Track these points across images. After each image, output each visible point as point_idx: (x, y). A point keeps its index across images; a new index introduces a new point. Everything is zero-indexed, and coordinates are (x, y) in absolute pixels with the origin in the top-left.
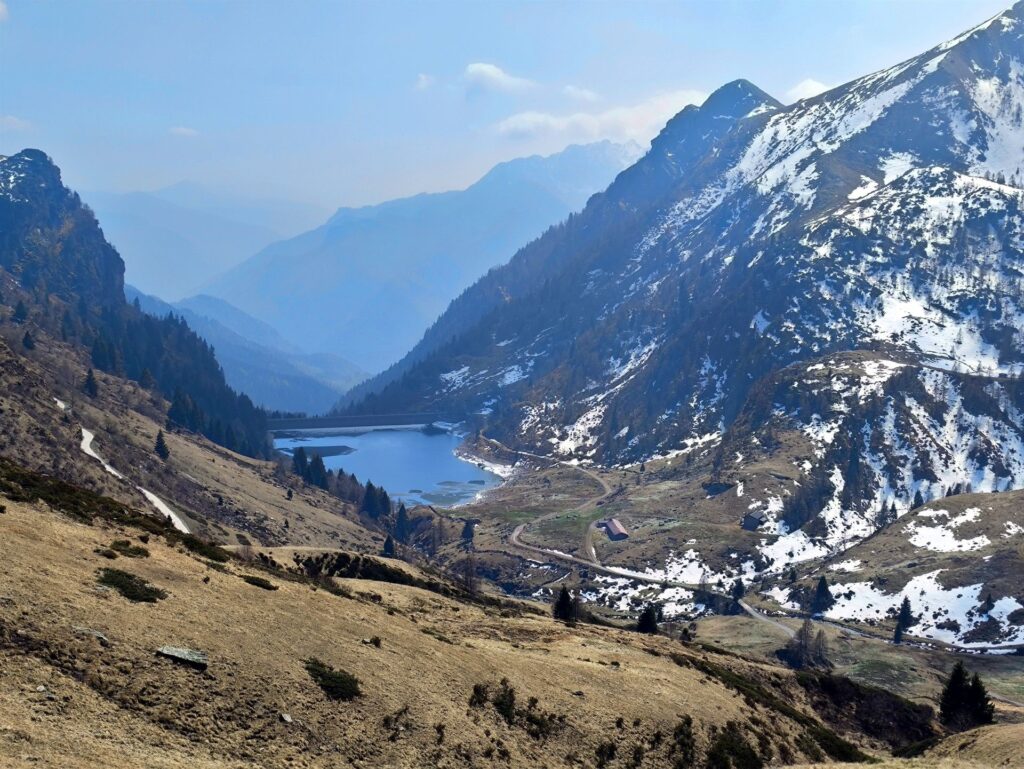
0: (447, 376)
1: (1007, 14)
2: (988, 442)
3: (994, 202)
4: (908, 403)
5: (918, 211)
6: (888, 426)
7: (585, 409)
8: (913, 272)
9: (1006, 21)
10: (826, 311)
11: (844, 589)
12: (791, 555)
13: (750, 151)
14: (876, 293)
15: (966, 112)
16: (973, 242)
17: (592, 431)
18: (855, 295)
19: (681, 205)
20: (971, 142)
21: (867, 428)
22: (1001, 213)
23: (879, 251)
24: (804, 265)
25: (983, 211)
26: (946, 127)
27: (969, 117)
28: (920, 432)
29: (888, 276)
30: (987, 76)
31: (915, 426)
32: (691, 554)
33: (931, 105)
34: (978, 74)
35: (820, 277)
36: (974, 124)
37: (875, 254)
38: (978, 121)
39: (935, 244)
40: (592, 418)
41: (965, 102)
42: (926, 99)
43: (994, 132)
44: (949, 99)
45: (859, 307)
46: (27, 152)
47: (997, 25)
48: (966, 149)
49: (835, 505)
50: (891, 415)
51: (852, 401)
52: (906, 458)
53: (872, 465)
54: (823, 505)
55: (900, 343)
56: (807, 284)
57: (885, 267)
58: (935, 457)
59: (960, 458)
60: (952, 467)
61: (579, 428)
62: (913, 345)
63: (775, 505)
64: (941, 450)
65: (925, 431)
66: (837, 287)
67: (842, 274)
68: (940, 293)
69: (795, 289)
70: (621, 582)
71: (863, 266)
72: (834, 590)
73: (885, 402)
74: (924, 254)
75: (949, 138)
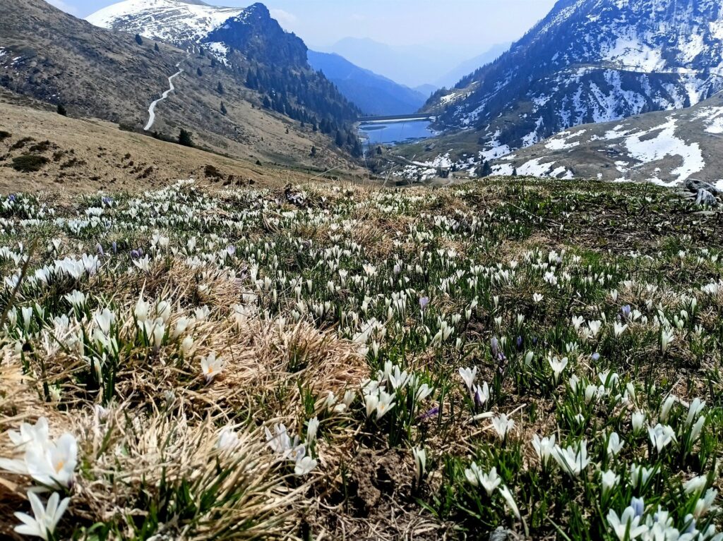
0: (444, 98)
2: (626, 103)
4: (591, 86)
6: (576, 98)
7: (480, 104)
8: (638, 26)
10: (585, 49)
11: (497, 167)
12: (496, 155)
14: (615, 37)
16: (678, 9)
17: (478, 114)
18: (603, 39)
19: (564, 11)
21: (565, 99)
23: (623, 16)
24: (581, 26)
28: (592, 100)
29: (624, 29)
31: (590, 97)
32: (447, 155)
35: (587, 32)
37: (621, 19)
39: (656, 11)
40: (480, 109)
45: (603, 45)
46: (256, 4)
49: (533, 134)
50: (580, 91)
51: (562, 86)
52: (581, 112)
53: (563, 116)
54: (528, 133)
55: (614, 61)
56: (580, 35)
57: (624, 24)
58: (596, 111)
59: (609, 111)
60: (603, 115)
61: (474, 113)
62: (621, 62)
63: (497, 134)
64: (601, 107)
65: (595, 99)
66: (595, 36)
67: (599, 29)
68: (649, 35)
69: (573, 39)
70: (413, 167)
71: (612, 25)
72: (493, 167)
73: (578, 85)
74: (649, 17)
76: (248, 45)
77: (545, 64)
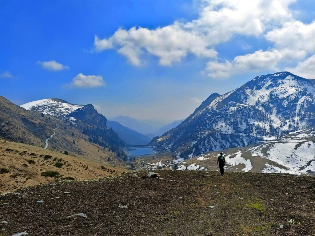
1: (254, 79)
2: (223, 144)
3: (242, 107)
4: (211, 138)
5: (229, 109)
6: (206, 142)
7: (172, 143)
8: (224, 119)
9: (254, 80)
10: (207, 125)
11: (180, 166)
12: (179, 162)
13: (212, 103)
14: (217, 122)
15: (244, 94)
16: (237, 114)
17: (171, 146)
18: (213, 122)
19: (199, 112)
20: (244, 99)
21: (202, 142)
22: (242, 109)
23: (219, 115)
24: (205, 118)
25: (239, 109)
26: (240, 97)
27: (244, 95)
29: (220, 119)
30: (249, 89)
31: (211, 142)
32: (161, 161)
33: (238, 93)
34: (248, 88)
35: (207, 120)
36: (245, 96)
37: (219, 116)
38: (246, 96)
39: (230, 114)
40: (172, 144)
41: (244, 92)
42: (237, 92)
43: (249, 97)
44: (241, 92)
45: (213, 124)
46: (89, 104)
47: (252, 80)
48: (243, 100)
49: (192, 154)
51: (201, 138)
52: (208, 147)
53: (202, 148)
54: (190, 154)
55: (218, 130)
56: (205, 121)
57: (220, 118)
58: (213, 147)
59: (218, 147)
60: (216, 149)
61: (170, 146)
62: (220, 130)
63: (179, 154)
64: (215, 146)
65: (213, 142)
66: (210, 121)
67: (211, 119)
68: (228, 122)
69: (203, 122)
70: (148, 165)
71: (216, 118)
72: (179, 166)
73: (206, 138)
74: (227, 116)
75: (240, 98)
76: (84, 118)
77: (194, 130)
